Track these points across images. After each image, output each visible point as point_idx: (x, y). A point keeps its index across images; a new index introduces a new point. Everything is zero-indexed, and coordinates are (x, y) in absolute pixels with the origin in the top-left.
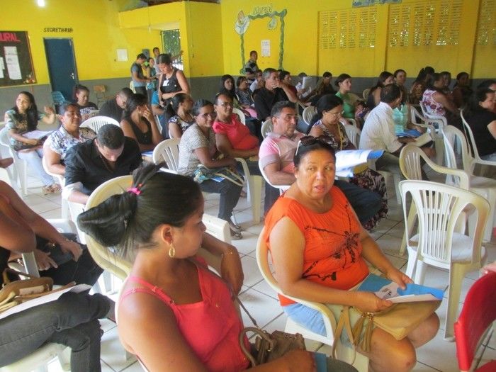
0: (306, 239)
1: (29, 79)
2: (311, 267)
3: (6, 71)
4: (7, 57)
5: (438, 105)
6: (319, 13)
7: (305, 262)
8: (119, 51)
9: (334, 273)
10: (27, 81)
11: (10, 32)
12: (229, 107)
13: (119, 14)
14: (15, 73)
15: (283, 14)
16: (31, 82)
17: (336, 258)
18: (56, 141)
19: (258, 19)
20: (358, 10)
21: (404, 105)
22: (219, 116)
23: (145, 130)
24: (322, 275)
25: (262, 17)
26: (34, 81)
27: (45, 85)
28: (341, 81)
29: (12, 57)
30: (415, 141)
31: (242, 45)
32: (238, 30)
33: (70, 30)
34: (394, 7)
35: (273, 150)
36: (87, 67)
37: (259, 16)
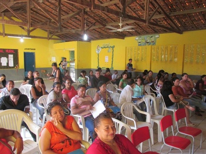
0: (52, 136)
1: (16, 66)
2: (53, 146)
3: (8, 64)
4: (9, 58)
5: (160, 86)
6: (126, 47)
7: (51, 144)
8: (53, 58)
9: (62, 149)
10: (16, 67)
11: (12, 49)
12: (70, 84)
13: (54, 44)
14: (11, 64)
15: (113, 47)
16: (17, 68)
17: (62, 143)
18: (4, 94)
19: (104, 48)
20: (140, 47)
21: (142, 85)
22: (66, 87)
23: (40, 91)
24: (57, 149)
25: (106, 48)
26: (18, 67)
27: (23, 69)
28: (123, 75)
29: (11, 58)
30: (140, 100)
31: (98, 58)
32: (97, 52)
33: (35, 49)
34: (153, 47)
35: (75, 102)
36: (39, 63)
37: (105, 47)
